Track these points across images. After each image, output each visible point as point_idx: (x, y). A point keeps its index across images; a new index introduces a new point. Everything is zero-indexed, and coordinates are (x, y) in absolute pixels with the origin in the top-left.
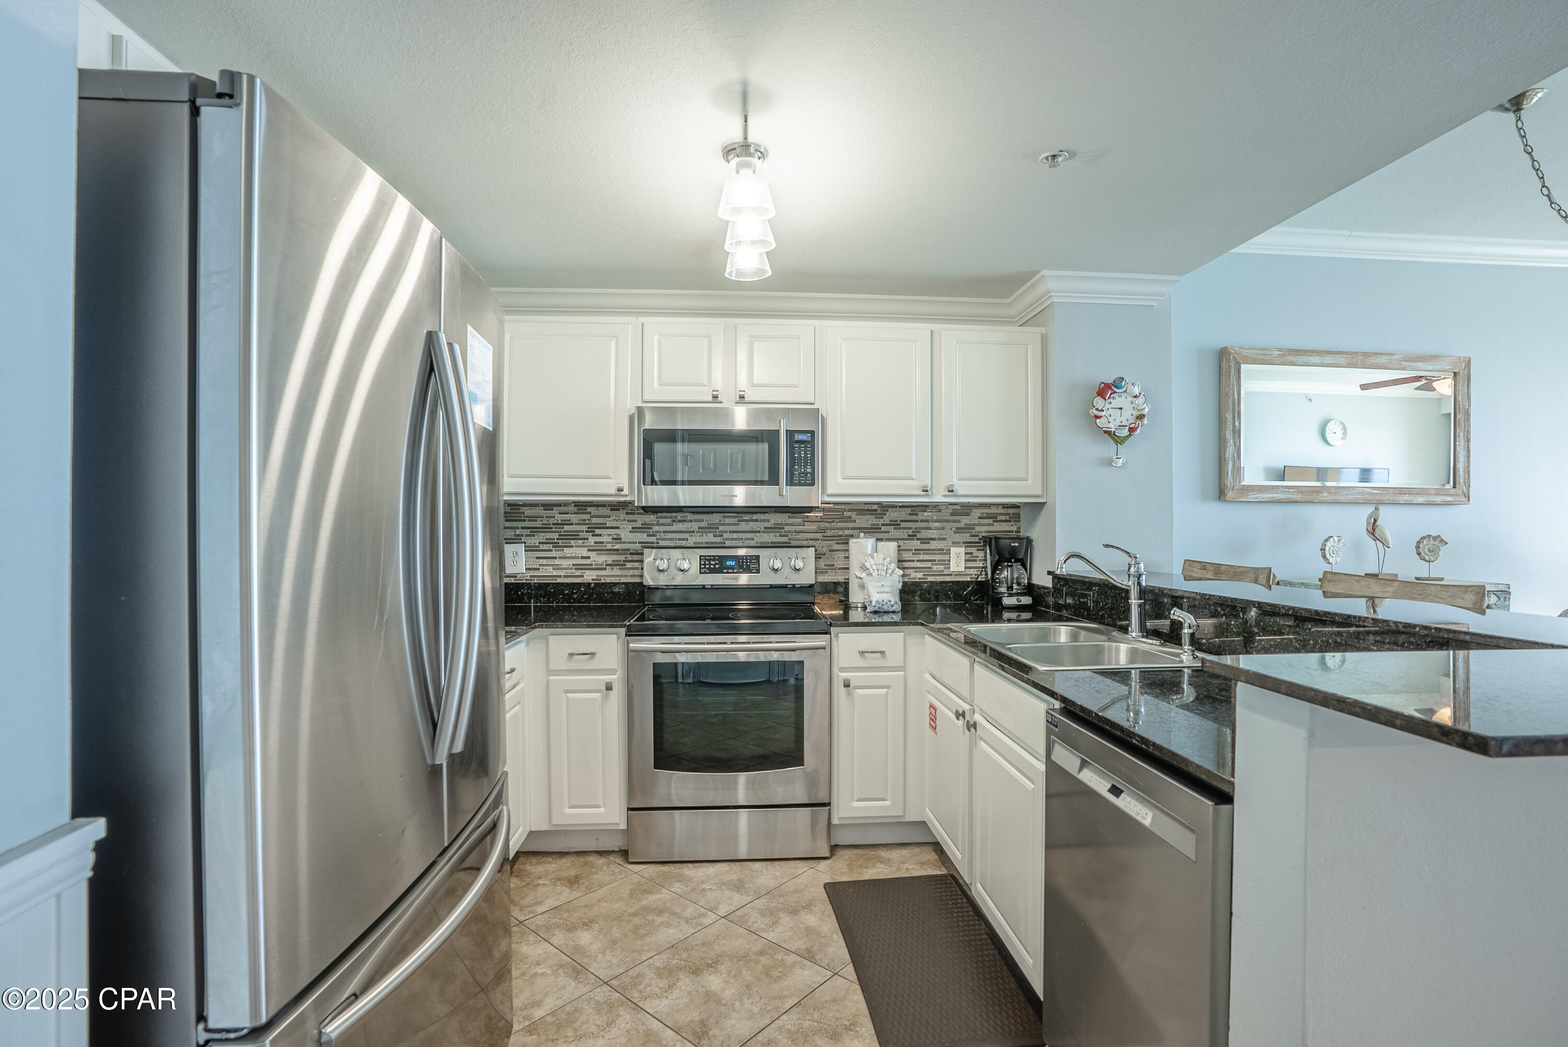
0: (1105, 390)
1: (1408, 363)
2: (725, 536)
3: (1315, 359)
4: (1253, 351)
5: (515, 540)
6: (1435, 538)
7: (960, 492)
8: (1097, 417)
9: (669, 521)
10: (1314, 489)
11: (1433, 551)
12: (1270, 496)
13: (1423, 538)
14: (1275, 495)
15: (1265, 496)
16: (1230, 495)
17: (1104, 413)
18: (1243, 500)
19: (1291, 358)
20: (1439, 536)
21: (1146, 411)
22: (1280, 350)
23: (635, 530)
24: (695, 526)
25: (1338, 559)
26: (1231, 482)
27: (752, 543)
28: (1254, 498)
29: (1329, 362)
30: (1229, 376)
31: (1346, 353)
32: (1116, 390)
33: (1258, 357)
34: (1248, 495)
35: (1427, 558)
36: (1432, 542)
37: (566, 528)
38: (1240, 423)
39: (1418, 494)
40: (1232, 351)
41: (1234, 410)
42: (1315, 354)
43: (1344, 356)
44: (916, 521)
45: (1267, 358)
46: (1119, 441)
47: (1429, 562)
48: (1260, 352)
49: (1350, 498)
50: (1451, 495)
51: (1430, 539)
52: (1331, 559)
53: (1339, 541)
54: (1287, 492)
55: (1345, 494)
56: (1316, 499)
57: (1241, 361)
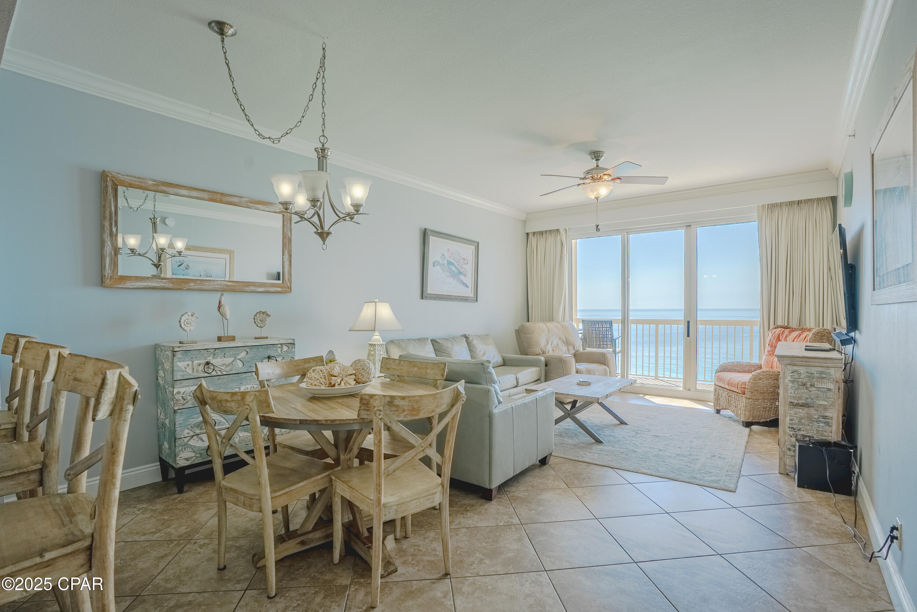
1: (252, 205)
4: (129, 178)
6: (263, 313)
10: (183, 280)
11: (262, 321)
12: (146, 284)
13: (257, 313)
14: (150, 284)
15: (141, 284)
16: (108, 282)
18: (120, 286)
19: (164, 188)
20: (266, 312)
22: (154, 181)
25: (192, 328)
26: (108, 273)
28: (131, 286)
29: (195, 195)
30: (107, 193)
31: (208, 191)
33: (134, 183)
34: (125, 283)
35: (259, 325)
38: (117, 230)
39: (259, 286)
40: (110, 175)
41: (111, 218)
42: (183, 188)
45: (143, 185)
47: (261, 327)
48: (136, 179)
49: (211, 287)
50: (280, 287)
51: (261, 314)
52: (186, 328)
53: (192, 315)
54: (160, 282)
55: (208, 285)
56: (185, 287)
57: (118, 184)
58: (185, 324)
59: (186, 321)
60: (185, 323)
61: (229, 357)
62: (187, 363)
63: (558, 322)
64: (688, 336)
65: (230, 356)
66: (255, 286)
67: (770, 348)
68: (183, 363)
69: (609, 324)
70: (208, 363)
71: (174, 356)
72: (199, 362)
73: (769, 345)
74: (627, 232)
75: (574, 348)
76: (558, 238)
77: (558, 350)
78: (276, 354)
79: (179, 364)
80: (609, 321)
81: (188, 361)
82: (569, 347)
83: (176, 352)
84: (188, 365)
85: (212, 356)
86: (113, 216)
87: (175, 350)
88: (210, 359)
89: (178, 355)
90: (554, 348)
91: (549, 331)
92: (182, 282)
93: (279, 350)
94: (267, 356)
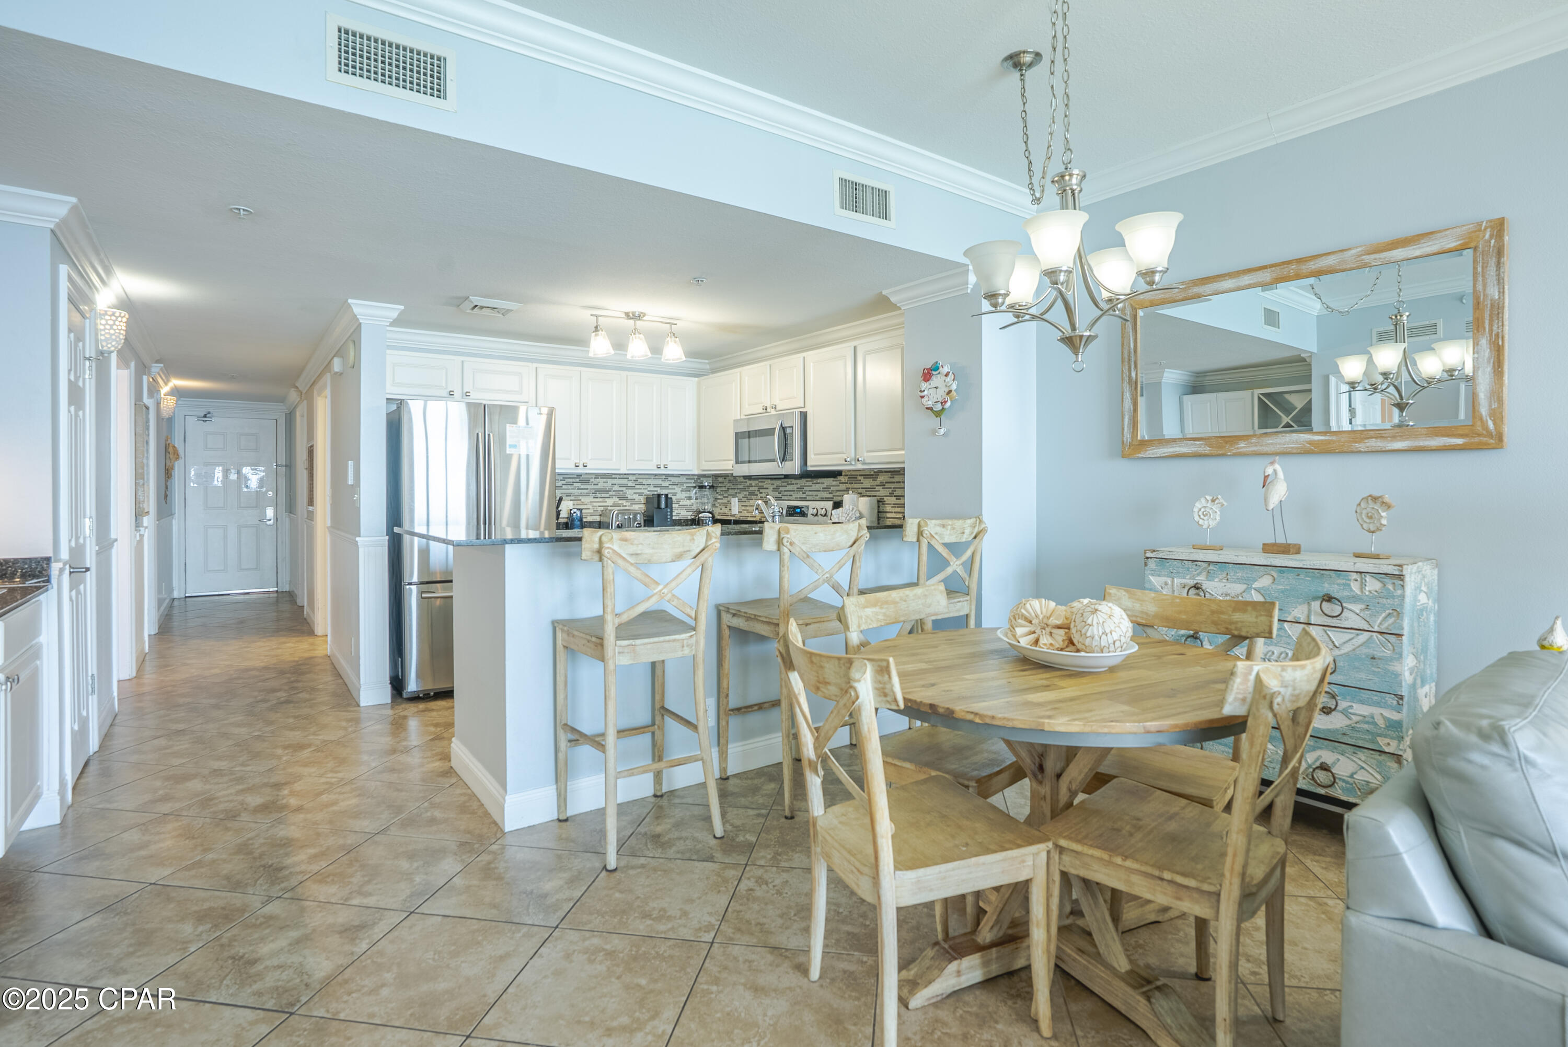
0: (927, 375)
2: (807, 493)
3: (1228, 284)
5: (734, 496)
6: (1375, 499)
7: (867, 461)
8: (922, 397)
9: (785, 484)
10: (1227, 439)
12: (1171, 450)
13: (1365, 499)
15: (1165, 450)
16: (1126, 451)
17: (926, 393)
18: (1140, 456)
19: (1196, 290)
20: (1381, 497)
21: (954, 387)
22: (1185, 282)
23: (774, 490)
24: (795, 487)
26: (1127, 438)
27: (817, 498)
28: (1155, 454)
29: (1247, 282)
31: (1272, 266)
32: (934, 373)
33: (1158, 297)
34: (1146, 451)
35: (1365, 526)
36: (1371, 504)
37: (751, 488)
38: (1137, 374)
41: (1130, 360)
42: (1227, 278)
43: (1269, 270)
44: (894, 483)
45: (1167, 296)
46: (938, 414)
47: (1369, 531)
49: (1277, 448)
50: (1461, 436)
51: (1370, 501)
52: (1201, 522)
53: (1213, 501)
54: (1192, 445)
55: (1272, 444)
56: (1230, 451)
57: (1137, 307)
58: (1199, 516)
59: (1203, 510)
60: (1201, 513)
61: (1235, 582)
62: (1164, 579)
65: (1239, 581)
66: (1382, 437)
68: (1159, 578)
70: (1197, 587)
71: (1146, 565)
72: (1183, 581)
78: (1346, 593)
79: (1151, 578)
81: (1164, 576)
83: (1147, 558)
84: (1166, 584)
85: (1204, 573)
86: (1132, 355)
87: (1148, 555)
88: (1201, 579)
89: (1152, 564)
92: (1226, 443)
93: (1355, 587)
94: (1321, 594)
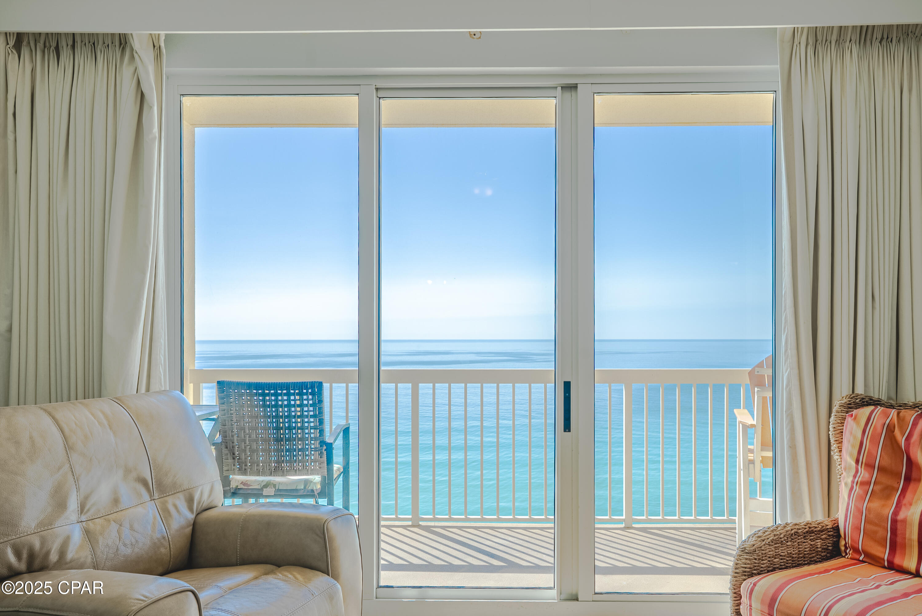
63: (119, 401)
64: (567, 427)
67: (864, 474)
69: (313, 394)
73: (857, 461)
74: (377, 89)
75: (190, 501)
76: (127, 72)
77: (114, 527)
80: (312, 385)
82: (170, 501)
90: (96, 526)
91: (68, 447)
